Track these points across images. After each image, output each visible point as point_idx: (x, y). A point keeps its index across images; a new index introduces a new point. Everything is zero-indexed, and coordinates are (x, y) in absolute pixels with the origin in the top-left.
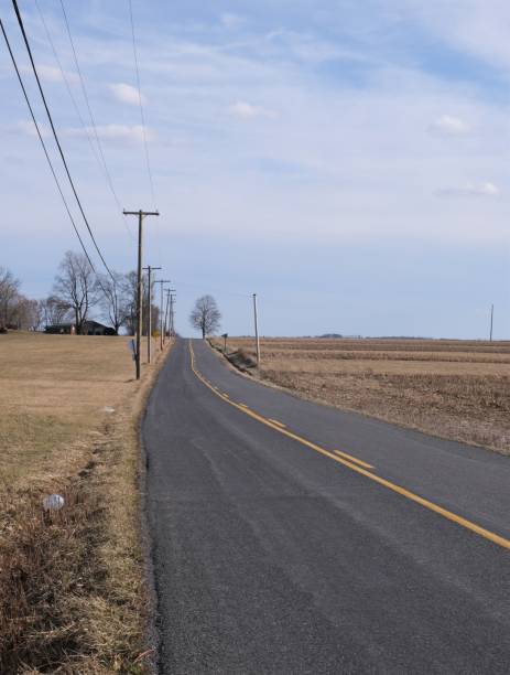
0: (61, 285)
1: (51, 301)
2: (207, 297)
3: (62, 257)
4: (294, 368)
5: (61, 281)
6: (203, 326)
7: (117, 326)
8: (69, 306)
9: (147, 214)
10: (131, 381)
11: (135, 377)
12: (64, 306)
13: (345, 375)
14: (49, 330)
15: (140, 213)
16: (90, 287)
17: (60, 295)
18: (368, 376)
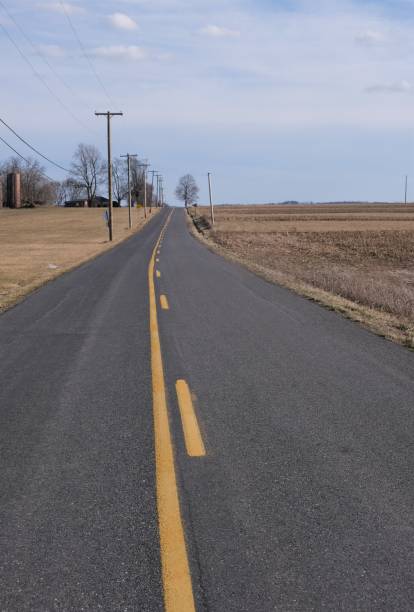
0: (76, 169)
1: (69, 183)
2: (188, 176)
3: (76, 149)
4: (239, 229)
5: (76, 166)
6: (185, 197)
7: (119, 200)
8: (82, 186)
9: (113, 114)
10: (105, 242)
11: (108, 239)
12: (79, 186)
13: (275, 233)
14: (68, 205)
15: (108, 114)
16: (98, 170)
17: (75, 178)
18: (291, 233)
